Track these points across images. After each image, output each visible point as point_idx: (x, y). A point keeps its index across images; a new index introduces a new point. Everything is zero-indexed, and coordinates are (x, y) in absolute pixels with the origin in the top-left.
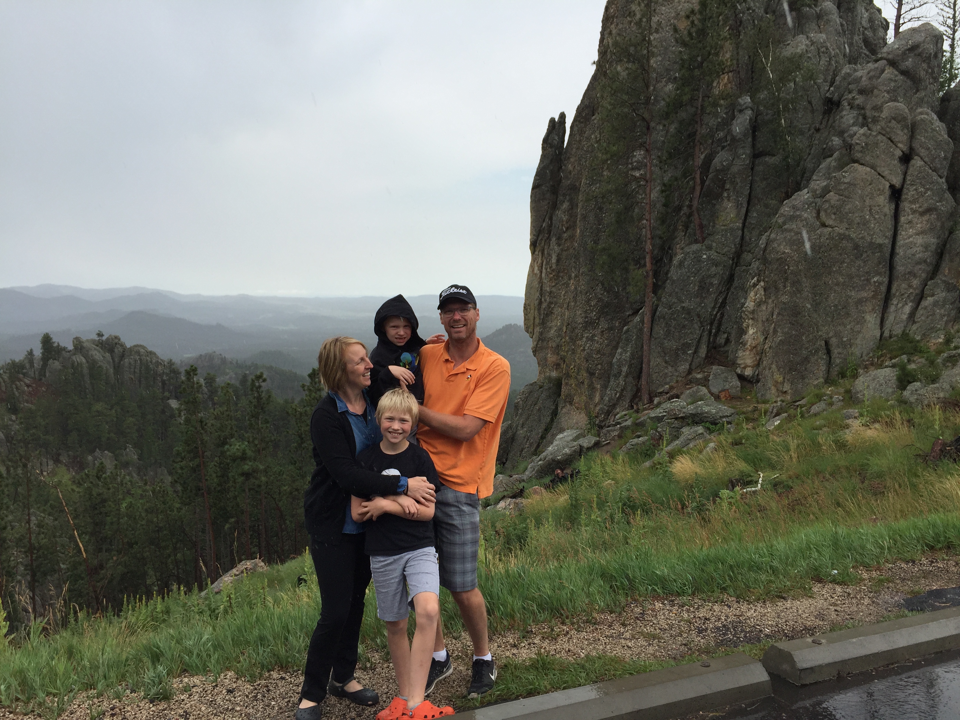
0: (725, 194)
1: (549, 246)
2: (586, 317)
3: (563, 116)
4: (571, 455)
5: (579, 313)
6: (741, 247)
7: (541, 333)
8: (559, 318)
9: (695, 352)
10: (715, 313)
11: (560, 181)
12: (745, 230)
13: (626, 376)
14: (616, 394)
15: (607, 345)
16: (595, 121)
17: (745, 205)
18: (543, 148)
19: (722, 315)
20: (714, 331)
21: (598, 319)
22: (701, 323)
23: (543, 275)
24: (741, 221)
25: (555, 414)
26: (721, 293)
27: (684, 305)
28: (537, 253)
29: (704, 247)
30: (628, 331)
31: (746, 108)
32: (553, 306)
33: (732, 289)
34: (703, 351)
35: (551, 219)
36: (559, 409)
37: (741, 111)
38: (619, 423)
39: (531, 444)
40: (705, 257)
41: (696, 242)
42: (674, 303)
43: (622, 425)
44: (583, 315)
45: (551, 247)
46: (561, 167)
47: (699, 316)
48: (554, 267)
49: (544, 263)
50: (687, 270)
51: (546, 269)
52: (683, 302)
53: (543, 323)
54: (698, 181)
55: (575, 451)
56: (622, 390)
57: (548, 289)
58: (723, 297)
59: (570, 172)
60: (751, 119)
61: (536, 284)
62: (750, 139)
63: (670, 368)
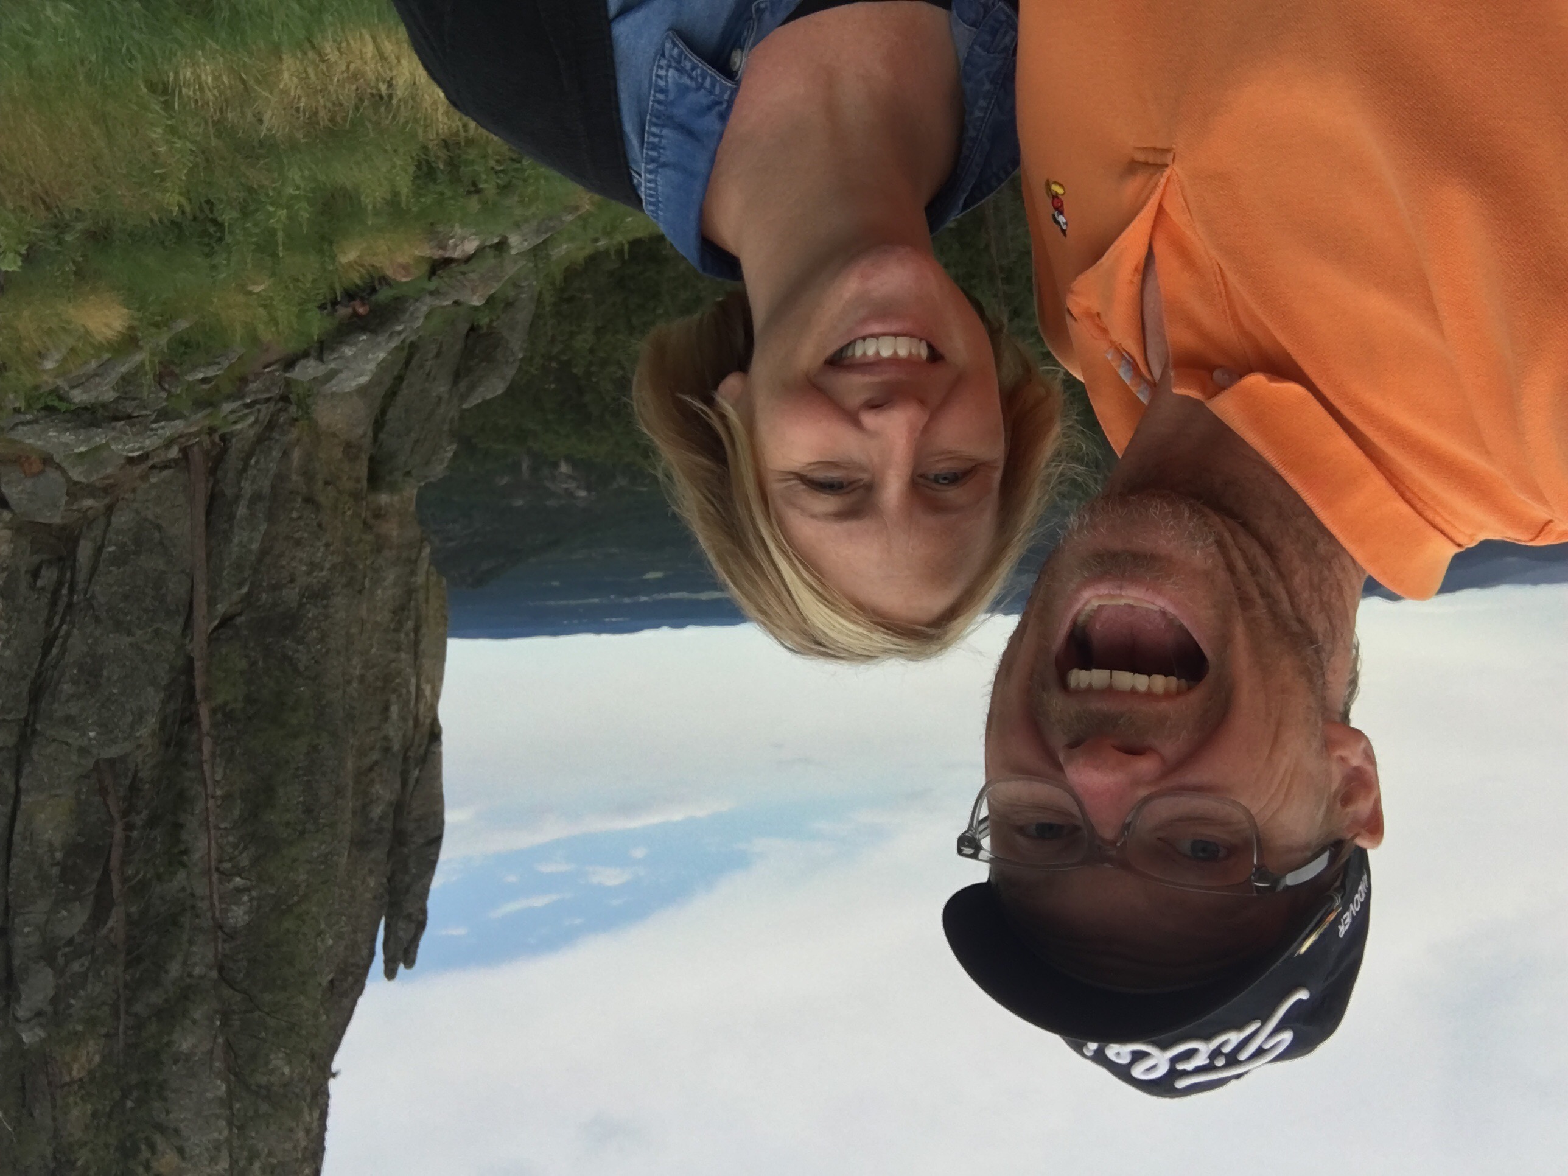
0: (59, 855)
1: (404, 736)
2: (325, 607)
3: (390, 973)
4: (341, 342)
5: (342, 614)
6: (19, 758)
7: (413, 573)
8: (380, 604)
9: (99, 550)
10: (64, 627)
11: (389, 854)
12: (12, 789)
13: (237, 498)
14: (257, 462)
15: (281, 555)
16: (327, 969)
17: (16, 838)
18: (424, 911)
19: (48, 623)
20: (65, 591)
21: (301, 605)
22: (92, 607)
23: (413, 681)
24: (23, 806)
25: (379, 424)
26: (54, 667)
27: (130, 639)
28: (428, 721)
29: (95, 751)
30: (240, 585)
31: (28, 1021)
32: (392, 626)
33: (32, 674)
34: (85, 551)
35: (404, 784)
36: (370, 433)
37: (39, 1014)
38: (247, 406)
39: (421, 366)
40: (92, 734)
41: (111, 762)
42: (148, 642)
43: (239, 403)
44: (332, 610)
45: (400, 734)
46: (389, 880)
47: (97, 620)
48: (393, 697)
49: (412, 703)
50: (128, 707)
51: (409, 692)
52: (131, 645)
53: (410, 593)
54: (115, 878)
55: (333, 350)
56: (245, 469)
57: (403, 655)
58: (49, 658)
59: (371, 872)
60: (18, 999)
61: (427, 663)
62: (16, 962)
63: (150, 517)
